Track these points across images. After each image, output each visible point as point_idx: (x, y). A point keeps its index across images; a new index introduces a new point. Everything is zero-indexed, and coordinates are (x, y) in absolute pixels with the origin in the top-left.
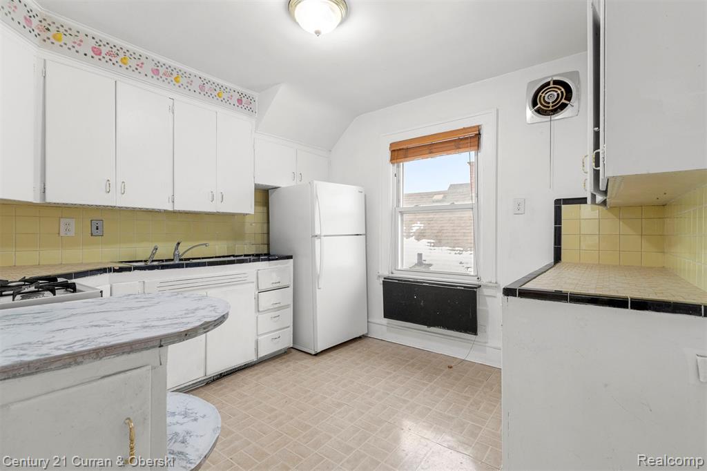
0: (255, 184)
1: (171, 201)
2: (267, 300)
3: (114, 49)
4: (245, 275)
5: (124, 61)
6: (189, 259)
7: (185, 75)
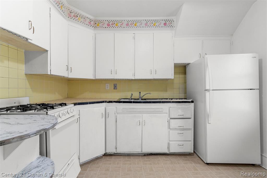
0: (174, 63)
1: (134, 76)
2: (175, 123)
3: (114, 22)
4: (162, 109)
5: (117, 25)
6: (146, 99)
7: (139, 21)
